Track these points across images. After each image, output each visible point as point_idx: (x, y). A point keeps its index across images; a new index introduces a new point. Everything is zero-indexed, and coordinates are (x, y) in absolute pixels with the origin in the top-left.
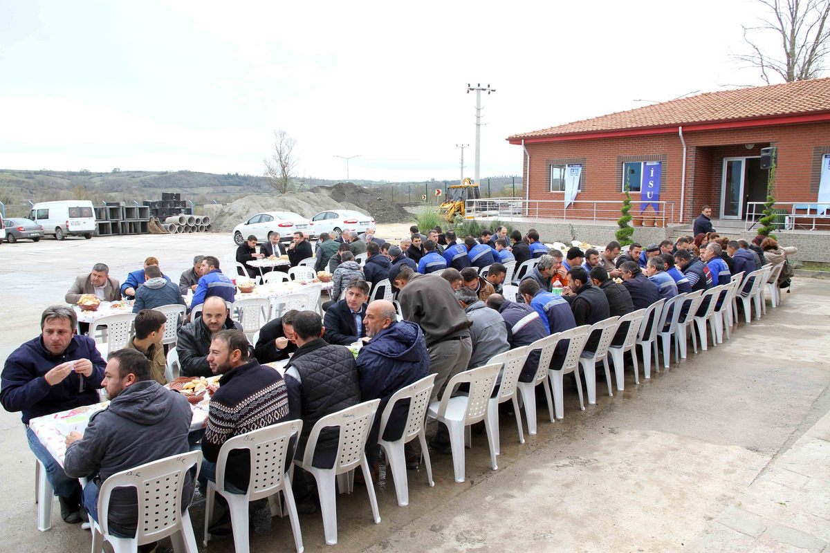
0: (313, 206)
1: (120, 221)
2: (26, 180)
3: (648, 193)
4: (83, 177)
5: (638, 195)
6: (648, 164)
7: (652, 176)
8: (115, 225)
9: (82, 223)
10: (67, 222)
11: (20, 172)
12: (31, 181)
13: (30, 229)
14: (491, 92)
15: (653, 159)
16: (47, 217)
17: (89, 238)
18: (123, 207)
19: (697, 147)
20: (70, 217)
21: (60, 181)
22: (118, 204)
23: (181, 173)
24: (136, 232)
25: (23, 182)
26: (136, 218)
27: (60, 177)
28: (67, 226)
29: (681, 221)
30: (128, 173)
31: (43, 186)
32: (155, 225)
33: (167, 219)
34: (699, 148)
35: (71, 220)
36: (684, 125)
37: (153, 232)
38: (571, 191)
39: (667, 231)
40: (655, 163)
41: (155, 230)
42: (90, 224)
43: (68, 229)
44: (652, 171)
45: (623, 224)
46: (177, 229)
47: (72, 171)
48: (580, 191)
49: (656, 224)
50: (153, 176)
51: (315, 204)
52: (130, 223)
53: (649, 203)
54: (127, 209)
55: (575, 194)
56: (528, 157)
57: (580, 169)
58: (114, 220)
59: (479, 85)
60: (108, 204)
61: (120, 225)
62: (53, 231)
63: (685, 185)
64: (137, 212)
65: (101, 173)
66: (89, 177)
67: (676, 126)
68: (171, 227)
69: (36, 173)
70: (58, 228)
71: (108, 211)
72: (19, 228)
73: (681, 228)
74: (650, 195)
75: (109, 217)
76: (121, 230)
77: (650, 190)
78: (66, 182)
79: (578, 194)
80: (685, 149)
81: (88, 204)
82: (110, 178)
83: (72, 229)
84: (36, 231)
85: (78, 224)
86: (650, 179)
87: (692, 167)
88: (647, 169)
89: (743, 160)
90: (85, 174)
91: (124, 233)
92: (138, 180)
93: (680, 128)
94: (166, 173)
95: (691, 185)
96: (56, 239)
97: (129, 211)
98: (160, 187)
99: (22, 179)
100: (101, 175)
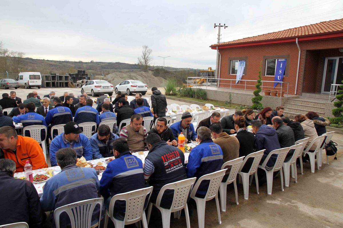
0: (143, 78)
1: (56, 81)
2: (59, 64)
3: (279, 77)
4: (80, 64)
5: (273, 77)
6: (279, 60)
7: (281, 67)
8: (53, 83)
9: (35, 82)
10: (28, 81)
11: (57, 61)
12: (61, 65)
13: (12, 84)
14: (226, 28)
15: (282, 58)
16: (22, 79)
17: (40, 88)
18: (58, 76)
19: (307, 50)
20: (30, 79)
21: (71, 65)
22: (55, 74)
23: (116, 63)
24: (63, 87)
25: (58, 65)
26: (64, 81)
27: (71, 64)
28: (29, 83)
29: (295, 93)
30: (97, 63)
31: (65, 67)
32: (71, 84)
33: (78, 81)
34: (308, 51)
35: (30, 80)
36: (299, 37)
37: (70, 87)
38: (239, 74)
39: (282, 99)
40: (283, 60)
41: (70, 86)
42: (39, 82)
43: (29, 84)
44: (281, 64)
45: (256, 94)
46: (80, 86)
47: (76, 61)
48: (244, 74)
49: (277, 95)
50: (106, 64)
51: (144, 77)
52: (60, 83)
53: (278, 83)
54: (59, 76)
55: (241, 76)
56: (220, 56)
57: (245, 62)
58: (53, 81)
59: (220, 24)
60: (51, 74)
61: (56, 83)
62: (24, 85)
63: (299, 72)
64: (64, 78)
65: (86, 62)
66: (82, 64)
67: (294, 38)
68: (78, 85)
69: (63, 62)
70: (25, 83)
71: (51, 77)
72: (7, 83)
73: (293, 98)
74: (279, 78)
75: (51, 80)
76: (56, 86)
77: (279, 75)
78: (73, 66)
79: (243, 76)
80: (300, 52)
81: (38, 74)
82: (90, 64)
83: (30, 84)
84: (15, 84)
85: (34, 82)
86: (280, 69)
87: (303, 62)
88: (279, 63)
89: (337, 59)
90: (80, 62)
91: (57, 87)
92: (100, 65)
93: (297, 39)
94: (111, 63)
95: (302, 73)
96: (25, 88)
97: (61, 78)
98: (108, 69)
99: (58, 64)
100: (86, 63)
